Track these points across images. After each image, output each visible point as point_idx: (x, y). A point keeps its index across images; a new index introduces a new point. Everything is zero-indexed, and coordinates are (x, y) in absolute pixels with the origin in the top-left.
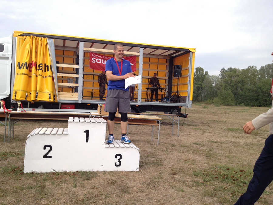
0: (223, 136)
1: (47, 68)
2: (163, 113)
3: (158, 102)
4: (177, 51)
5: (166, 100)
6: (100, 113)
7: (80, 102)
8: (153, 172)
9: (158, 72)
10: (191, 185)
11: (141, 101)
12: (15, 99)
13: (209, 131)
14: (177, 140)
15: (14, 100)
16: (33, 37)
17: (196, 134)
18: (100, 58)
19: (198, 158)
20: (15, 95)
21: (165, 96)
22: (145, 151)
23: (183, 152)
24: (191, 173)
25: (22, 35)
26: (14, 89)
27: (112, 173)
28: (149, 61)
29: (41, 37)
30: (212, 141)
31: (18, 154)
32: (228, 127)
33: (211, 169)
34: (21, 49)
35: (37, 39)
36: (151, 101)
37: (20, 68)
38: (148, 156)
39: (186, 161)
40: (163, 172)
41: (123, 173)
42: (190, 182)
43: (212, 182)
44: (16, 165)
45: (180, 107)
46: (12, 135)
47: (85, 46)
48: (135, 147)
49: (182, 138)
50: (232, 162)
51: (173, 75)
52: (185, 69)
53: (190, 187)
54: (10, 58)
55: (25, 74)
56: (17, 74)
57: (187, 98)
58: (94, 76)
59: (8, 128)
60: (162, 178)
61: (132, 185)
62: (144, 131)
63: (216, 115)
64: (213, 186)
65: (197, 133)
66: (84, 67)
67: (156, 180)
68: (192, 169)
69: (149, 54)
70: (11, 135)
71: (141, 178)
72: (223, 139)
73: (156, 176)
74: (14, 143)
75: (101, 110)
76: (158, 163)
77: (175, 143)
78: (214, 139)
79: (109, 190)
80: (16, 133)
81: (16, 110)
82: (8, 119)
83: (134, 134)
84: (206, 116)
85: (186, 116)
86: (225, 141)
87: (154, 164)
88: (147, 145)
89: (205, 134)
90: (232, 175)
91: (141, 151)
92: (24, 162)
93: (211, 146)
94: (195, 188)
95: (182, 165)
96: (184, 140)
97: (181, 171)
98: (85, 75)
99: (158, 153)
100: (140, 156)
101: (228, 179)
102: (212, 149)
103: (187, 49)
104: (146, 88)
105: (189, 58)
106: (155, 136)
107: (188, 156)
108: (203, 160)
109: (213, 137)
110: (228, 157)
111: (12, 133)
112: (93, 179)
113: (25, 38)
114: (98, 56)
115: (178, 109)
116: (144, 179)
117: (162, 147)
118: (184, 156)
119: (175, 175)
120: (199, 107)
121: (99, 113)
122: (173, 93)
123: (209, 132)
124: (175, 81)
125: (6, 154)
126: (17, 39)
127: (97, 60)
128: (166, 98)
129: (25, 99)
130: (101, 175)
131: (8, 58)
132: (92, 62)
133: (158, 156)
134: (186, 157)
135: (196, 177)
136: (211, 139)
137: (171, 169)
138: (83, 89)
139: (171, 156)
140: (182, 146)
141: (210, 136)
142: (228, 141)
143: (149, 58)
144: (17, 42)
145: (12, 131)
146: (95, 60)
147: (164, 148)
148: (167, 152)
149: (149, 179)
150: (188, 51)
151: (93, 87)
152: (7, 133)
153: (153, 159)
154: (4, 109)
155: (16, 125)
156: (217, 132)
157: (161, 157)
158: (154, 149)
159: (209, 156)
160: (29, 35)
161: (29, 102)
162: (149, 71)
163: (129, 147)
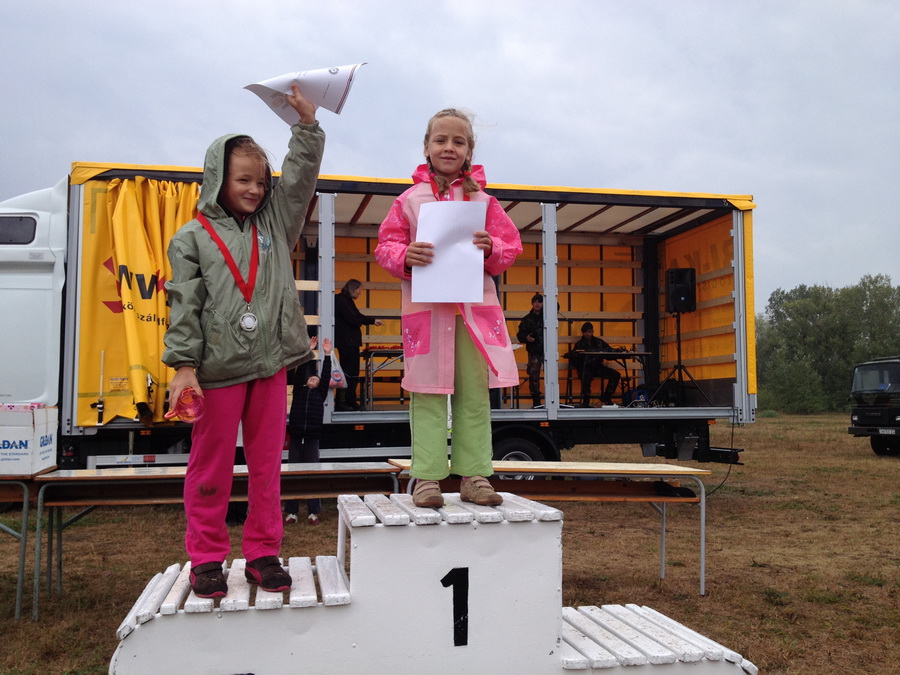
9: (602, 294)
11: (557, 405)
21: (637, 384)
25: (104, 177)
28: (569, 258)
29: (175, 181)
45: (703, 423)
48: (734, 655)
52: (715, 276)
54: (59, 267)
57: (736, 386)
69: (568, 231)
85: (738, 458)
103: (722, 200)
104: (565, 357)
105: (733, 233)
113: (116, 190)
115: (700, 430)
122: (666, 369)
124: (668, 326)
128: (641, 390)
143: (568, 247)
144: (85, 204)
150: (725, 208)
160: (128, 175)
161: (131, 430)
162: (569, 294)
163: (700, 661)
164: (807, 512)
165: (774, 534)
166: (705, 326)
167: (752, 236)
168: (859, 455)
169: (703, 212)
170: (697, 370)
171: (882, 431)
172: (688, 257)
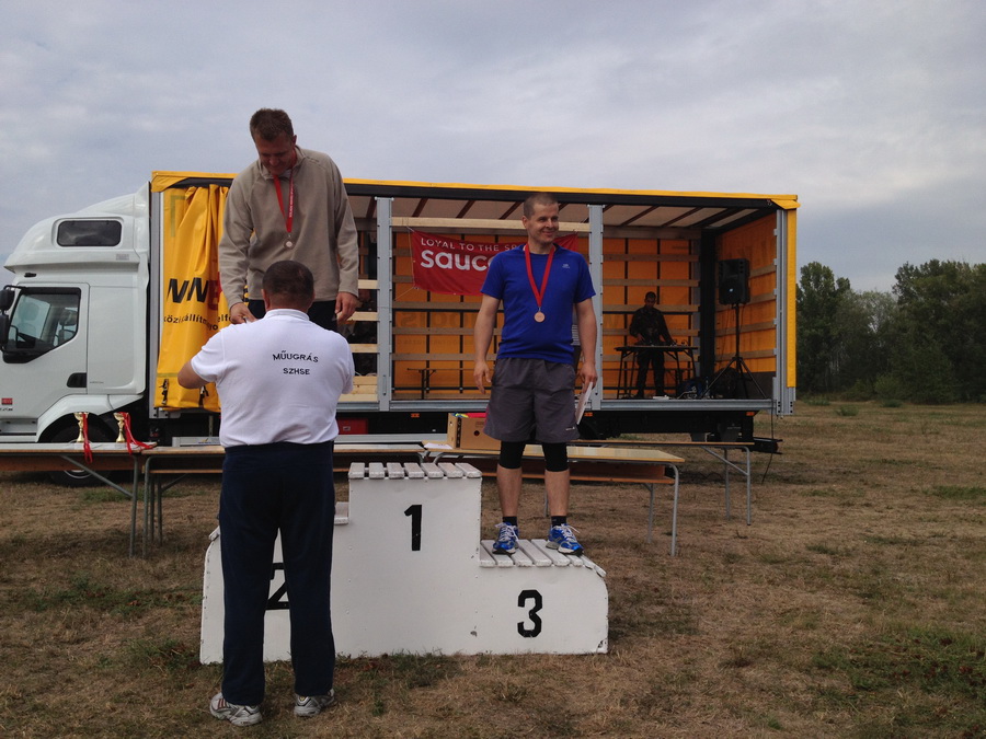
0: (921, 519)
2: (686, 438)
3: (666, 398)
4: (729, 208)
5: (694, 390)
6: (458, 446)
7: (384, 407)
8: (661, 657)
9: (658, 288)
10: (807, 703)
11: (601, 397)
12: (165, 406)
13: (864, 502)
14: (745, 537)
15: (161, 409)
16: (217, 192)
17: (815, 512)
18: (447, 250)
19: (827, 604)
20: (165, 393)
21: (692, 376)
22: (626, 579)
23: (770, 582)
24: (805, 658)
26: (159, 372)
27: (510, 663)
28: (627, 252)
30: (880, 539)
31: (179, 597)
32: (938, 484)
33: (882, 644)
34: (179, 233)
36: (640, 396)
37: (177, 299)
38: (638, 599)
39: (784, 616)
40: (699, 656)
41: (551, 661)
42: (802, 693)
43: (888, 691)
44: (174, 637)
45: (748, 414)
46: (157, 531)
47: (395, 212)
48: (590, 564)
49: (764, 531)
50: (961, 617)
51: (717, 296)
52: (763, 272)
53: (806, 710)
55: (194, 318)
56: (170, 319)
57: (776, 381)
58: (432, 314)
59: (143, 508)
60: (694, 678)
61: (585, 706)
62: (616, 505)
63: (889, 441)
64: (894, 708)
65: (822, 510)
66: (394, 284)
67: (674, 688)
68: (809, 644)
69: (625, 225)
70: (153, 531)
71: (616, 678)
72: (923, 530)
73: (674, 671)
74: (164, 558)
75: (459, 432)
76: (679, 623)
77: (739, 548)
78: (887, 532)
79: (504, 722)
80: (170, 523)
81: (170, 444)
82: (141, 477)
83: (581, 517)
84: (852, 444)
85: (776, 447)
86: (927, 535)
87: (664, 628)
88: (634, 559)
89: (851, 514)
90: (964, 663)
91: (613, 579)
92: (199, 625)
93: (876, 555)
94: (822, 715)
95: (770, 631)
96: (773, 537)
97: (767, 651)
98: (398, 313)
99: (675, 585)
100: (611, 600)
101: (950, 680)
102: (881, 568)
103: (766, 200)
104: (618, 349)
105: (776, 232)
106: (662, 522)
107: (789, 595)
108: (848, 611)
109: (883, 522)
110: (943, 596)
111: (156, 524)
112: (442, 683)
114: (441, 244)
115: (744, 421)
116: (628, 683)
117: (690, 566)
118: (774, 598)
119: (744, 669)
120: (823, 414)
121: (453, 443)
122: (721, 362)
123: (867, 505)
124: (726, 319)
125: (138, 597)
126: (163, 199)
127: (438, 257)
128: (694, 381)
129: (197, 406)
130: (470, 667)
131: (134, 267)
132: (423, 264)
133: (676, 598)
134: (781, 599)
135: (824, 676)
136: (875, 532)
137: (728, 646)
138: (393, 362)
139: (726, 597)
140: (765, 560)
141: (870, 518)
142: (941, 536)
143: (624, 241)
144: (165, 210)
145: (155, 518)
146: (433, 258)
147: (699, 568)
148: (709, 583)
149: (645, 684)
151: (428, 351)
152: (140, 523)
153: (660, 609)
154: (127, 440)
155: (170, 496)
156: (897, 502)
157: (687, 602)
158: (661, 574)
159: (870, 596)
160: (203, 183)
161: (211, 414)
162: (626, 287)
169: (747, 212)
172: (741, 250)
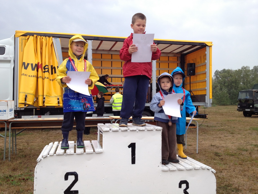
1: (54, 70)
4: (193, 45)
9: (169, 71)
16: (37, 37)
25: (25, 35)
29: (46, 36)
32: (250, 127)
35: (42, 38)
45: (198, 107)
52: (201, 65)
54: (12, 61)
57: (206, 96)
70: (13, 150)
81: (20, 118)
85: (206, 117)
103: (203, 43)
105: (206, 53)
111: (14, 145)
113: (28, 39)
124: (187, 80)
131: (9, 61)
144: (19, 43)
150: (204, 45)
160: (32, 34)
161: (34, 108)
162: (159, 70)
163: (200, 169)
164: (226, 132)
165: (216, 137)
166: (198, 79)
167: (212, 54)
168: (240, 117)
169: (198, 47)
170: (195, 92)
171: (246, 110)
172: (193, 60)
